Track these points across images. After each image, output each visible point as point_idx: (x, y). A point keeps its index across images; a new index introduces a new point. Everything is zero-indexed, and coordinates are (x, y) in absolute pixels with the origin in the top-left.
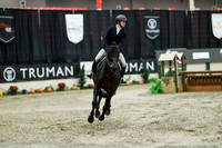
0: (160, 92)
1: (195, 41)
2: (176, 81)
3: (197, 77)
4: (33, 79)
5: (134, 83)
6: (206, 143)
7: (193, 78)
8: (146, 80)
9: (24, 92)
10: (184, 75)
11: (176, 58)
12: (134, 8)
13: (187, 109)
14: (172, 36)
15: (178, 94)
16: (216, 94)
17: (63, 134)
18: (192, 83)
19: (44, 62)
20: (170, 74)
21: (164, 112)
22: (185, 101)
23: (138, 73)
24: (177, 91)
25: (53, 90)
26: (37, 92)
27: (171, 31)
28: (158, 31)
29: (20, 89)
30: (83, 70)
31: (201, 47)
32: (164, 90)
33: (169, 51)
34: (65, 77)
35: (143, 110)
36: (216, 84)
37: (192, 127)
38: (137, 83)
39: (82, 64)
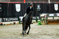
0: (41, 25)
1: (50, 11)
2: (45, 22)
3: (50, 21)
4: (7, 21)
5: (34, 22)
6: (53, 38)
7: (49, 21)
8: (37, 22)
9: (4, 25)
10: (47, 20)
11: (45, 16)
12: (34, 3)
13: (48, 29)
14: (44, 10)
15: (45, 25)
16: (55, 25)
17: (15, 36)
18: (49, 22)
19: (10, 17)
20: (43, 20)
21: (42, 30)
22: (47, 27)
23: (35, 20)
24: (45, 24)
25: (12, 24)
26: (8, 25)
27: (44, 9)
28: (40, 9)
29: (3, 24)
30: (20, 19)
31: (51, 13)
32: (42, 24)
33: (43, 14)
34: (15, 21)
35: (36, 29)
36: (55, 23)
37: (49, 34)
38: (35, 22)
39: (20, 17)
